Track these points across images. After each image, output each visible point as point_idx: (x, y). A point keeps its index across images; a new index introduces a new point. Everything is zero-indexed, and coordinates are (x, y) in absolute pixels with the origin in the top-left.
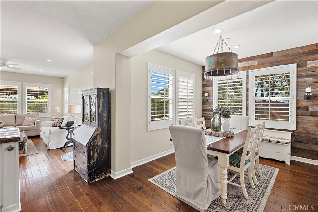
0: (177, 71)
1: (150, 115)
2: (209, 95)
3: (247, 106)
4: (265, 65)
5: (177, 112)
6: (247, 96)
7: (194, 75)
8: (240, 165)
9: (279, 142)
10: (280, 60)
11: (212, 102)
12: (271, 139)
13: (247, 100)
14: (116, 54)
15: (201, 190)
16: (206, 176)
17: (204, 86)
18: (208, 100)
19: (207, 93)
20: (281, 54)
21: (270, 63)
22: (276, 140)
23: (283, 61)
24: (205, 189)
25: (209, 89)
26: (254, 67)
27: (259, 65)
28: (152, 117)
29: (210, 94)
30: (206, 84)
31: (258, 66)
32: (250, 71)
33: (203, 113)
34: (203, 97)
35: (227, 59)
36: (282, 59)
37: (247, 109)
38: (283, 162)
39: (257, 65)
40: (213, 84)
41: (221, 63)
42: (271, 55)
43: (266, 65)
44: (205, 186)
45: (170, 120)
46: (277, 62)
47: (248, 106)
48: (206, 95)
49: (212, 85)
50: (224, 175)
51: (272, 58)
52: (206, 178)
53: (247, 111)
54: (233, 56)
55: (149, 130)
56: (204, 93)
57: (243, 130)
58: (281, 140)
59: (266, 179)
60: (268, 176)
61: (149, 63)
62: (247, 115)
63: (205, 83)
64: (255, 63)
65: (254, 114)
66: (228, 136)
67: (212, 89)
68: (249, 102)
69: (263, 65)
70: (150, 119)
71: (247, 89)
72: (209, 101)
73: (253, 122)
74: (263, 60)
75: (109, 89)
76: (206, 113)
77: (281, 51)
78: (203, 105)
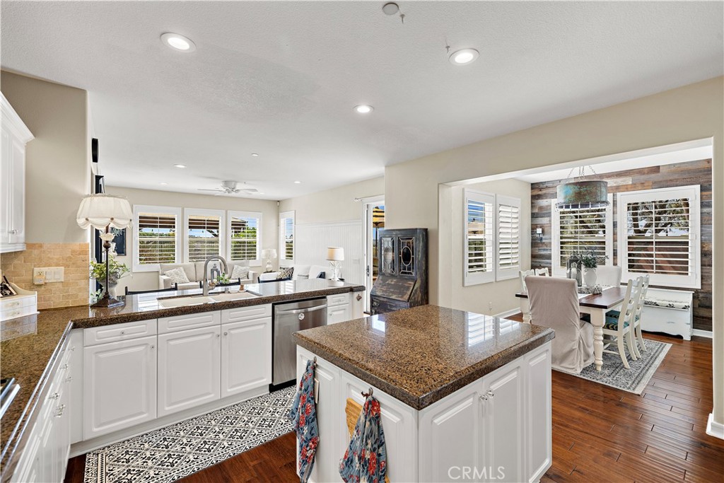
0: (498, 195)
1: (467, 264)
2: (543, 231)
3: (614, 250)
4: (645, 185)
5: (498, 260)
6: (614, 234)
7: (520, 199)
8: (617, 327)
9: (671, 306)
10: (671, 178)
11: (550, 243)
12: (658, 302)
13: (615, 240)
14: (439, 184)
15: (572, 351)
16: (578, 335)
17: (534, 216)
18: (541, 239)
19: (541, 227)
20: (673, 169)
21: (654, 183)
22: (667, 303)
23: (677, 180)
24: (576, 351)
25: (544, 221)
26: (626, 188)
27: (635, 184)
28: (470, 267)
29: (546, 229)
30: (537, 214)
31: (634, 187)
32: (619, 194)
33: (532, 261)
34: (532, 234)
35: (594, 190)
36: (676, 176)
37: (615, 254)
38: (680, 337)
39: (632, 185)
40: (550, 213)
41: (585, 195)
42: (656, 169)
43: (648, 186)
44: (576, 347)
45: (487, 271)
46: (667, 181)
47: (616, 250)
48: (539, 231)
49: (549, 215)
50: (599, 335)
51: (659, 174)
52: (577, 338)
53: (614, 259)
54: (602, 184)
55: (466, 284)
56: (534, 228)
57: (612, 287)
58: (675, 304)
59: (652, 353)
60: (655, 351)
61: (466, 190)
62: (615, 264)
63: (536, 211)
64: (628, 181)
65: (628, 264)
66: (596, 292)
67: (550, 221)
68: (618, 243)
69: (643, 186)
70: (467, 269)
71: (614, 222)
72: (544, 241)
73: (627, 276)
74: (642, 178)
75: (427, 229)
76: (538, 260)
77: (674, 165)
78: (532, 247)
